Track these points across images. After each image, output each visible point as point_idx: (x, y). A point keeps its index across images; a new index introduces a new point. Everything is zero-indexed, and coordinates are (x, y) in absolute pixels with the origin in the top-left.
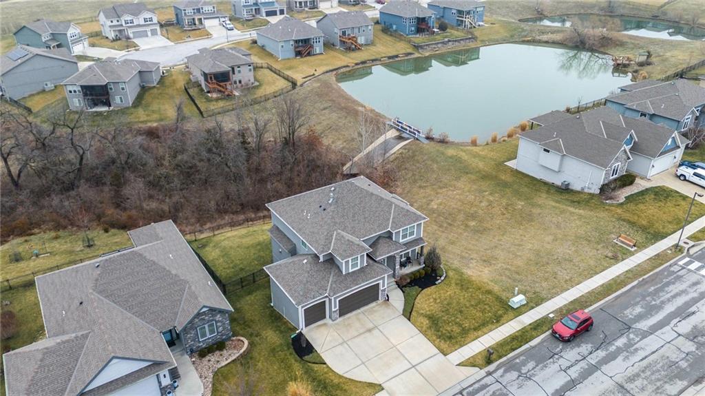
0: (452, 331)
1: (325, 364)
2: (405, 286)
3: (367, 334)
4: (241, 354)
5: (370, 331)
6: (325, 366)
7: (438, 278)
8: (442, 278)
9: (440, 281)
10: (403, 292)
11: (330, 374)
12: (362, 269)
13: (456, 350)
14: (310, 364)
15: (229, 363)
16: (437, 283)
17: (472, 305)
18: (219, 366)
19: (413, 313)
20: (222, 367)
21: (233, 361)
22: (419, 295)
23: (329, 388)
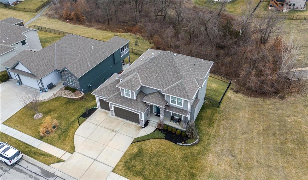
0: (135, 167)
1: (80, 125)
2: (159, 130)
3: (109, 131)
4: (73, 98)
5: (113, 131)
6: (78, 125)
7: (183, 142)
8: (186, 144)
9: (181, 144)
10: (154, 131)
11: (74, 130)
12: (132, 100)
13: (120, 175)
14: (77, 121)
15: (66, 98)
16: (178, 143)
17: (169, 169)
18: (63, 96)
19: (139, 143)
20: (63, 97)
21: (68, 98)
22: (158, 139)
23: (64, 134)
